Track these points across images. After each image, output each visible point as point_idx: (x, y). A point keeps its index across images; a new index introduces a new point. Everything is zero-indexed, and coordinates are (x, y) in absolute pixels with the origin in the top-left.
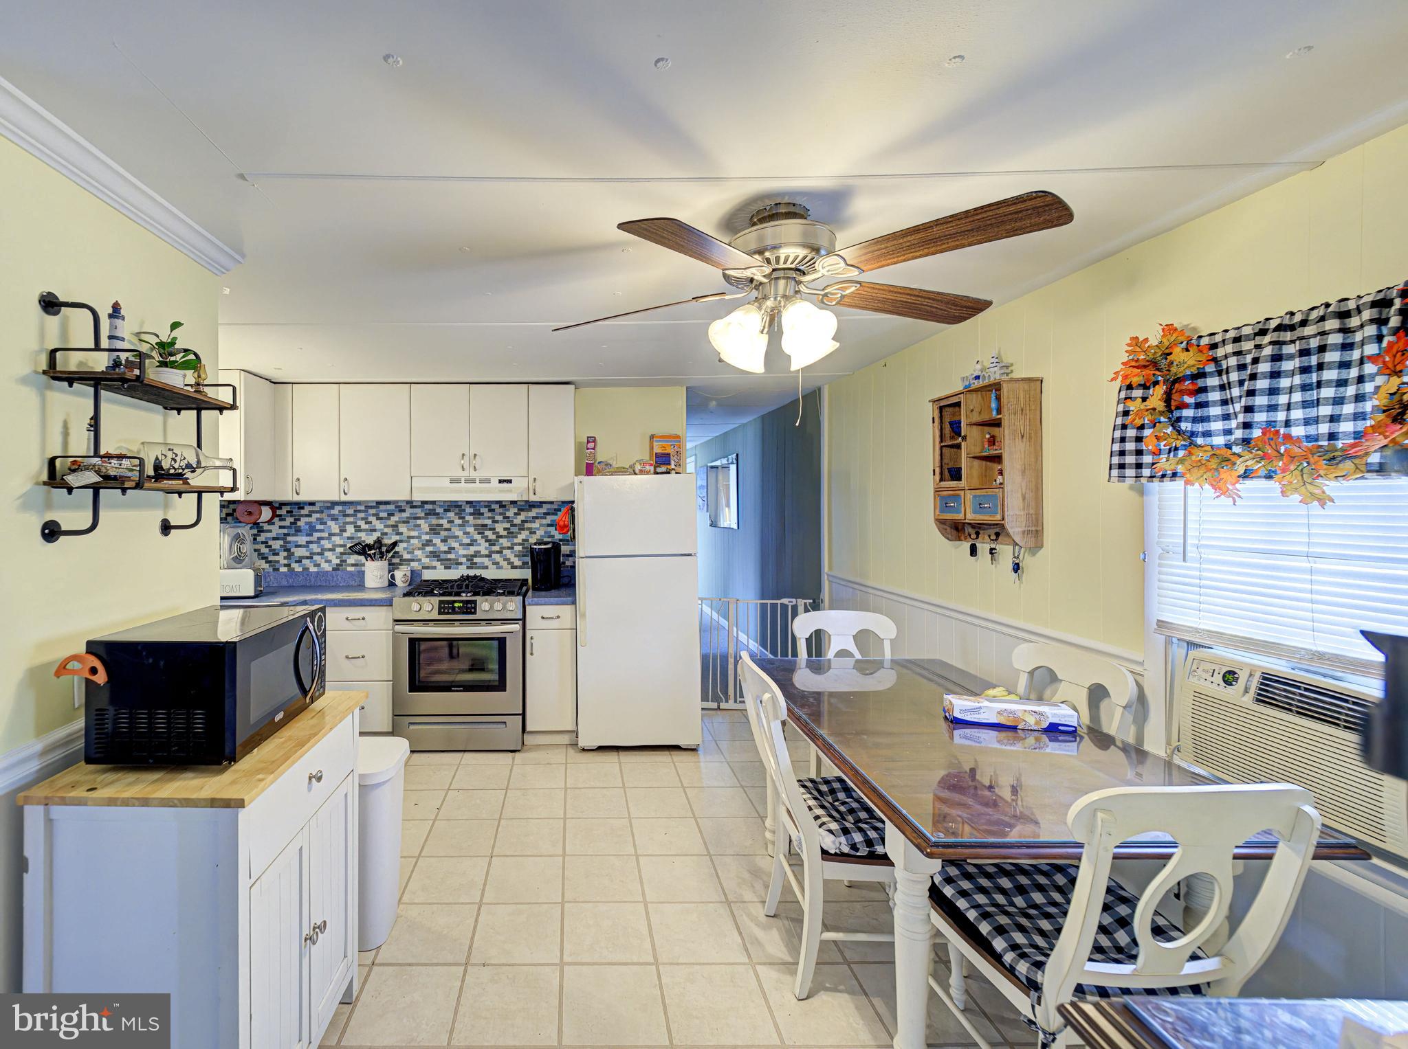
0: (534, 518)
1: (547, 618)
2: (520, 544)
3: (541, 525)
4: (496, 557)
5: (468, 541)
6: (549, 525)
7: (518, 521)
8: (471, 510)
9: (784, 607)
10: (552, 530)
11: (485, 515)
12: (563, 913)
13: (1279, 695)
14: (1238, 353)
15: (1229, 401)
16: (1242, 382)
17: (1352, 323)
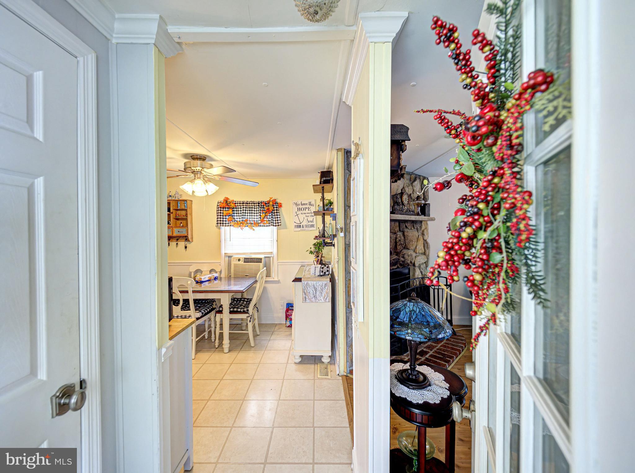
13: (247, 260)
14: (240, 206)
15: (239, 213)
16: (241, 211)
17: (255, 205)
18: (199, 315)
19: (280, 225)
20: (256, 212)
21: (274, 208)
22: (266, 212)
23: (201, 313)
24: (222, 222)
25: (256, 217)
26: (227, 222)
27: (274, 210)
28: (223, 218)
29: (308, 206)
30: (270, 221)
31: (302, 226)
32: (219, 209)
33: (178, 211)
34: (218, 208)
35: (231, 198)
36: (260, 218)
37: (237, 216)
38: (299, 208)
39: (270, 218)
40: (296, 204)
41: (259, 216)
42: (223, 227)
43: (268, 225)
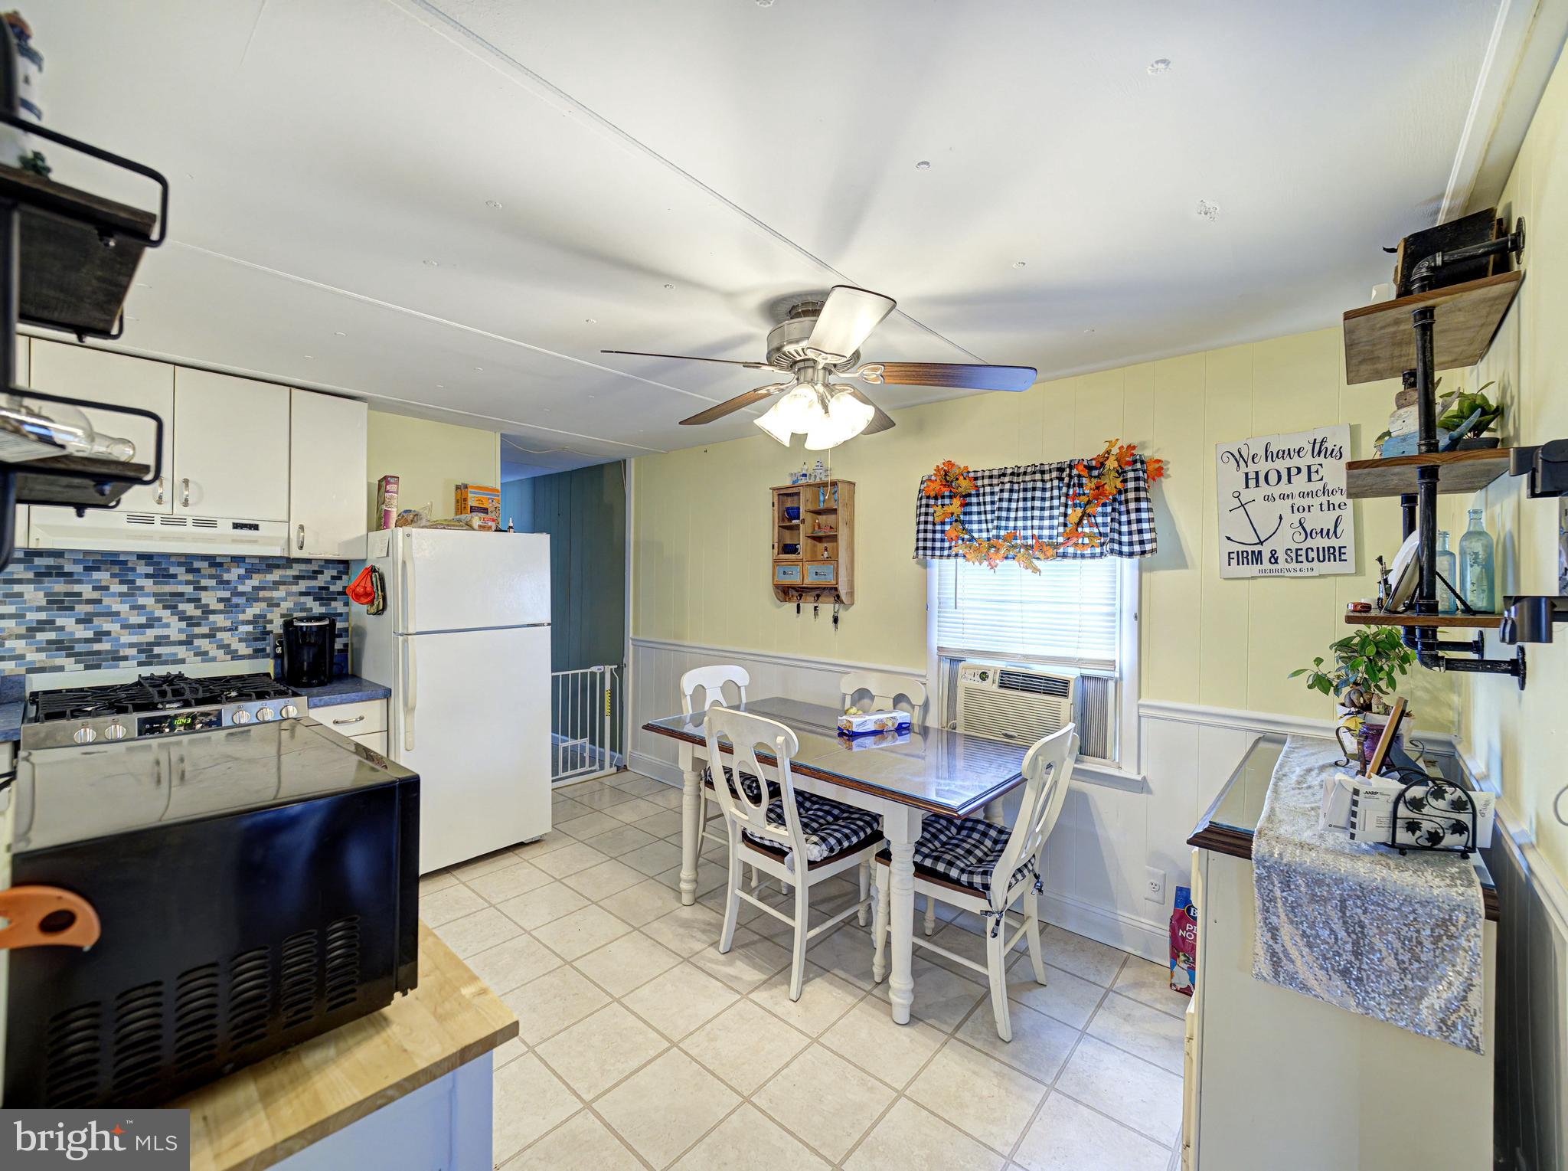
0: (275, 583)
1: (343, 722)
2: (248, 622)
3: (288, 594)
4: (203, 644)
5: (143, 620)
6: (302, 594)
7: (246, 587)
8: (150, 570)
9: (593, 674)
10: (309, 602)
11: (180, 578)
12: (541, 1059)
13: (1011, 681)
14: (991, 485)
15: (985, 513)
16: (993, 503)
17: (1047, 477)
18: (817, 852)
19: (1153, 551)
20: (1047, 504)
21: (1125, 481)
22: (1089, 502)
23: (824, 847)
24: (929, 544)
25: (1046, 523)
26: (947, 545)
27: (1126, 491)
28: (934, 532)
29: (1307, 460)
30: (1106, 535)
31: (1266, 555)
32: (924, 501)
33: (820, 517)
34: (921, 499)
35: (961, 462)
36: (1065, 525)
37: (980, 522)
38: (1252, 475)
39: (1105, 525)
40: (1239, 458)
41: (1061, 519)
42: (936, 561)
43: (1098, 550)
